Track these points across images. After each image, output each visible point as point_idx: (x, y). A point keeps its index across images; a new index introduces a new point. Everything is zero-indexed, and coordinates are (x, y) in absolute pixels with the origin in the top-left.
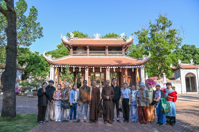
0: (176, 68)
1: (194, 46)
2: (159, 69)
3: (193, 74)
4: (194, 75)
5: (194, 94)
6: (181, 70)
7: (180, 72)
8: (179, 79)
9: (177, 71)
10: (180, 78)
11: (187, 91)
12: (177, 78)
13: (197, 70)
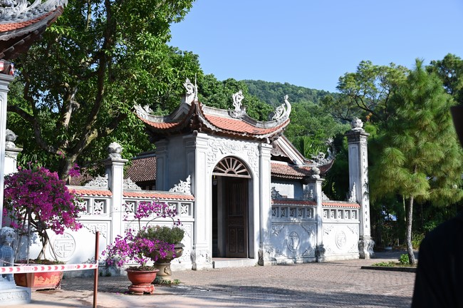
0: (168, 126)
1: (196, 57)
2: (67, 123)
3: (245, 166)
4: (248, 172)
5: (234, 270)
6: (199, 135)
7: (193, 150)
8: (183, 188)
9: (173, 141)
10: (193, 185)
11: (216, 254)
12: (178, 183)
13: (259, 148)
